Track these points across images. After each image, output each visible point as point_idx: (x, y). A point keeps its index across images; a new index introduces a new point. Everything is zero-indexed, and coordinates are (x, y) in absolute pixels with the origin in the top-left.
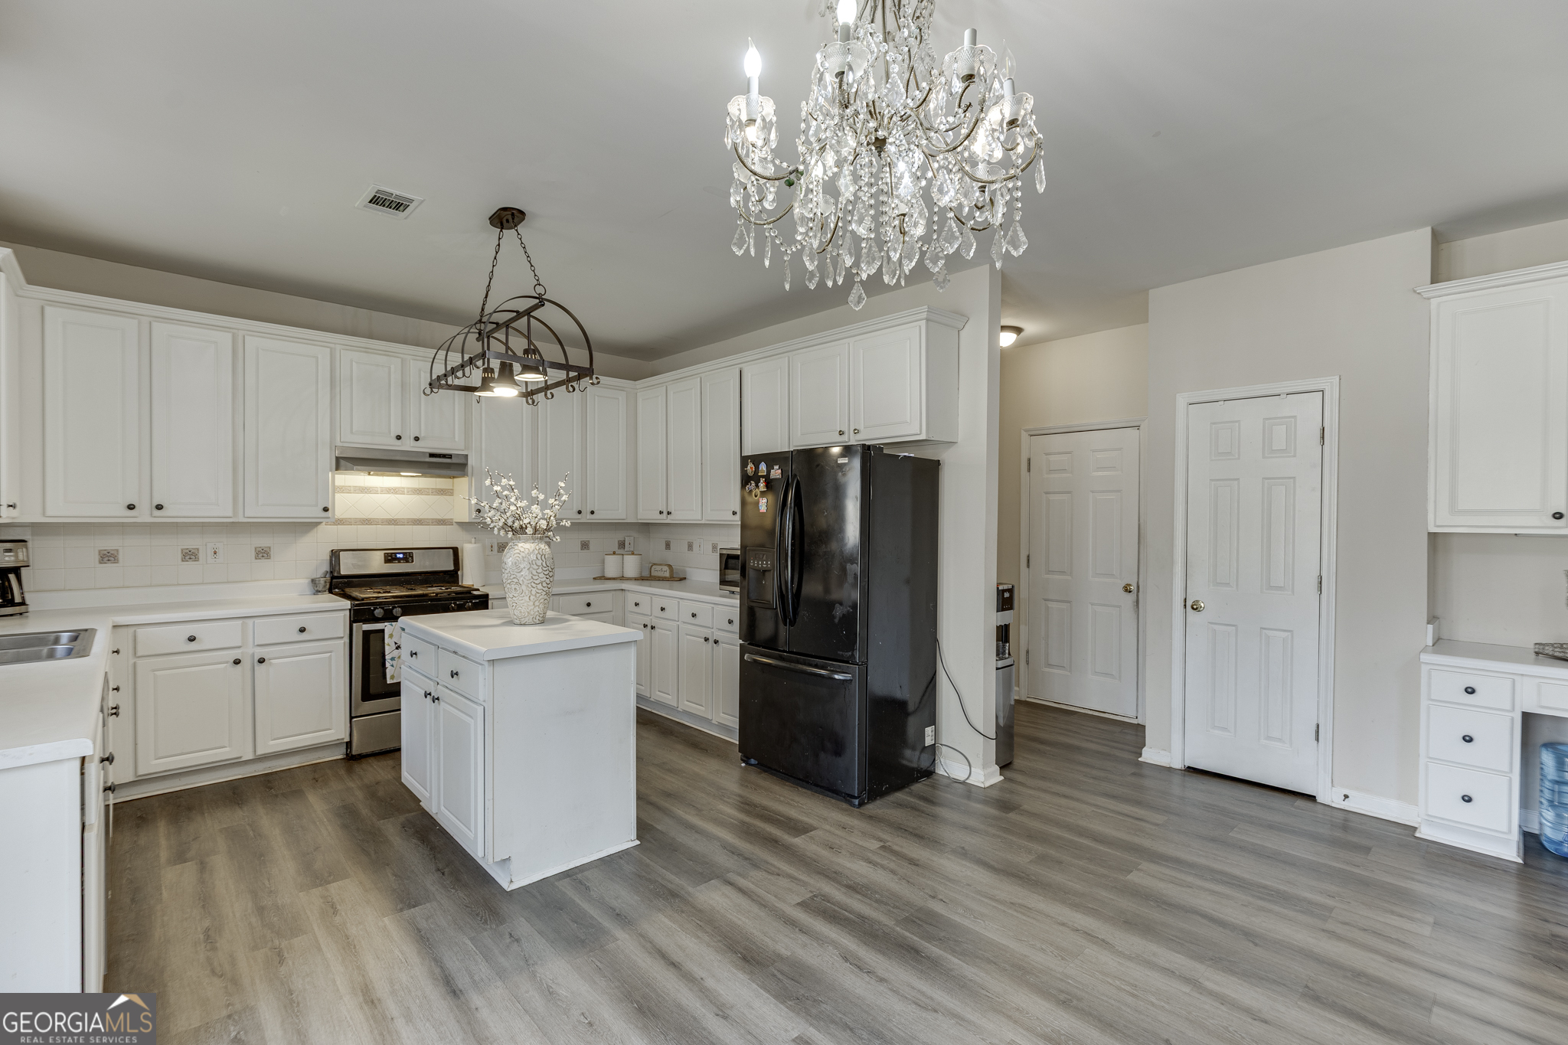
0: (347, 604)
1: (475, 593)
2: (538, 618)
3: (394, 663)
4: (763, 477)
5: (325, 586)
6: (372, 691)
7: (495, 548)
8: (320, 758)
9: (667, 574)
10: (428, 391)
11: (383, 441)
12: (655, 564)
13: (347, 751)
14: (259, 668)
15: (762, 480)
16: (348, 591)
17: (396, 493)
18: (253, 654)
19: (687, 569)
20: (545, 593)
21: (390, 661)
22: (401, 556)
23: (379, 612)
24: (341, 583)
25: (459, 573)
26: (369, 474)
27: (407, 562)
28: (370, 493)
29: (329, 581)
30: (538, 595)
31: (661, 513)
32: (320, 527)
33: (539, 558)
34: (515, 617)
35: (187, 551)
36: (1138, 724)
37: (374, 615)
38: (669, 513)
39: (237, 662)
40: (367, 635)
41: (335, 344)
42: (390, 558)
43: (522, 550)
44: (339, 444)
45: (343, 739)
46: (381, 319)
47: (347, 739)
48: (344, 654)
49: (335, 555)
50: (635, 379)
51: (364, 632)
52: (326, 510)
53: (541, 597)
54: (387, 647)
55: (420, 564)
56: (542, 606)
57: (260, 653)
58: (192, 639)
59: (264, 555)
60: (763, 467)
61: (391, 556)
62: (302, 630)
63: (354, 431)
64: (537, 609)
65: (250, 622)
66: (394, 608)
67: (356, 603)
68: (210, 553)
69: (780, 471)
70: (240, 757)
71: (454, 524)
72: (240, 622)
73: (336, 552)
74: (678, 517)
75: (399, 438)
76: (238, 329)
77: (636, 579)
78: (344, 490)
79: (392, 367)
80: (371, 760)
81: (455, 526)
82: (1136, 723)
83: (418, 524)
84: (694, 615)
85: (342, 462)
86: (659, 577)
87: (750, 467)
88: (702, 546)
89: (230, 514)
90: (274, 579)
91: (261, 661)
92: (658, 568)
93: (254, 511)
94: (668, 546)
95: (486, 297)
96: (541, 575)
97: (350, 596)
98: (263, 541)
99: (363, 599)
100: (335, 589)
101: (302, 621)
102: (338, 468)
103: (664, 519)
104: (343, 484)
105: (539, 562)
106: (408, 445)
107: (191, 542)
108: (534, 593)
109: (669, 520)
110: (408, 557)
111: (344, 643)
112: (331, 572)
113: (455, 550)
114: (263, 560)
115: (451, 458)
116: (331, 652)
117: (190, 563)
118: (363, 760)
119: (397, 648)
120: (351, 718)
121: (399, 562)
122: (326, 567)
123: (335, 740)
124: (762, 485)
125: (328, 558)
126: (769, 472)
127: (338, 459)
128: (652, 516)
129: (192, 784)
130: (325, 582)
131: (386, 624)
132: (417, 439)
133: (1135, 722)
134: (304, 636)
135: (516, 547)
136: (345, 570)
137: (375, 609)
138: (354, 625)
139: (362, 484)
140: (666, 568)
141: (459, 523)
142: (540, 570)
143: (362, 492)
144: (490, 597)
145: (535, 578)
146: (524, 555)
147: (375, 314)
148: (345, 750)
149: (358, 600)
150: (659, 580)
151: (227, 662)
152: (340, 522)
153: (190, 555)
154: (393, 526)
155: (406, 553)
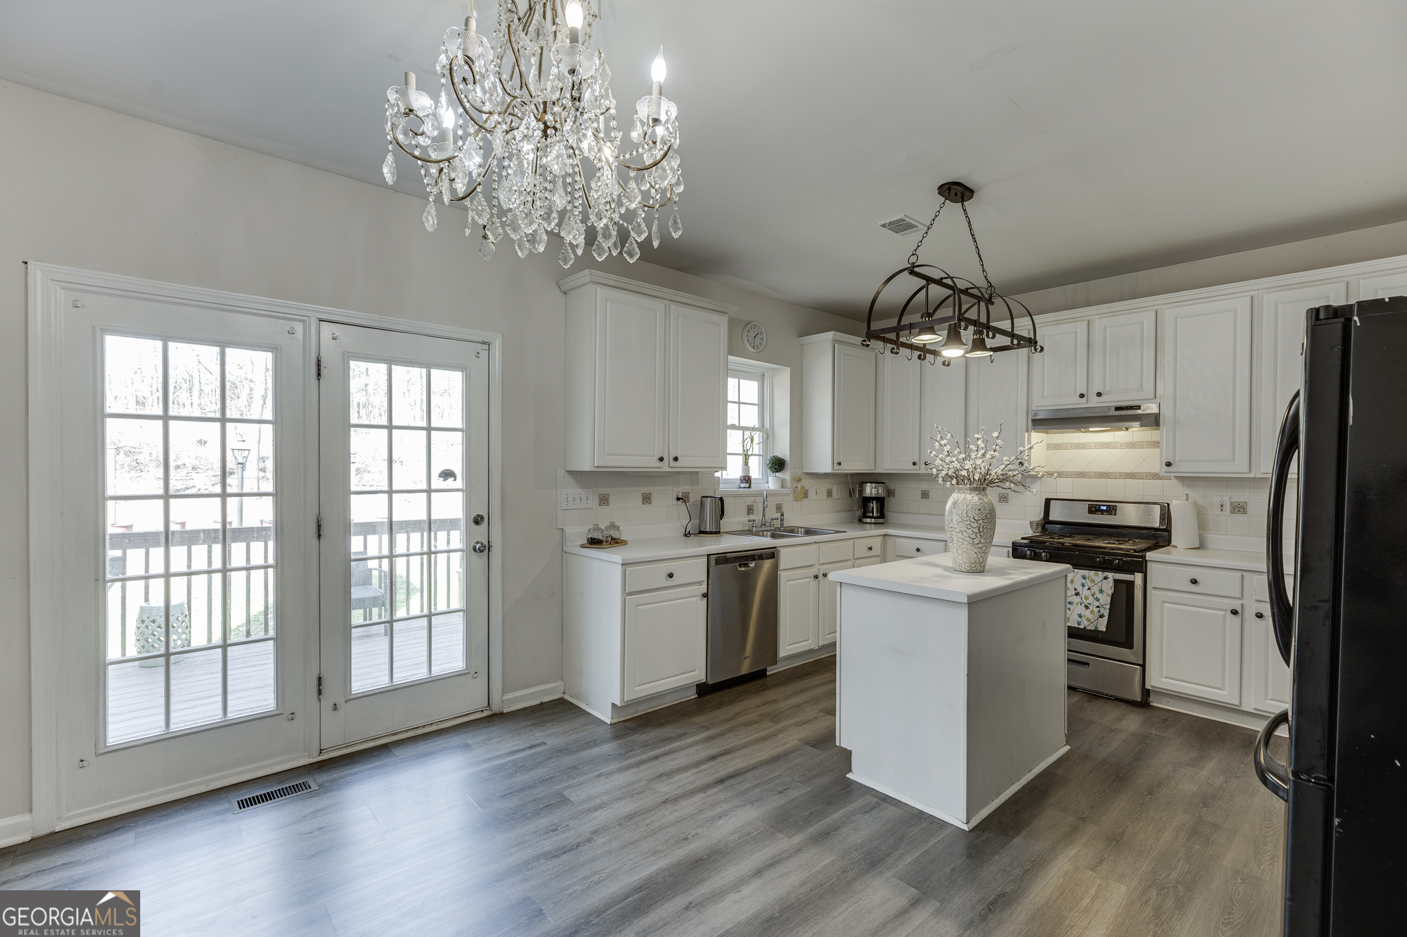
7: (1227, 508)
11: (1069, 401)
17: (1109, 448)
22: (1105, 508)
27: (1110, 514)
28: (1084, 448)
42: (1093, 509)
44: (1024, 408)
46: (1098, 285)
49: (1048, 503)
55: (1124, 518)
61: (1095, 507)
63: (1044, 396)
73: (1050, 500)
79: (1079, 332)
81: (1174, 481)
83: (1131, 478)
104: (1062, 442)
106: (1094, 402)
110: (1111, 510)
112: (1043, 518)
113: (1165, 507)
114: (1003, 504)
115: (1140, 409)
119: (1076, 595)
121: (1102, 514)
125: (1042, 507)
127: (1033, 420)
132: (1099, 394)
136: (1053, 516)
139: (1077, 441)
143: (1077, 448)
147: (1091, 283)
154: (1106, 479)
155: (1110, 506)
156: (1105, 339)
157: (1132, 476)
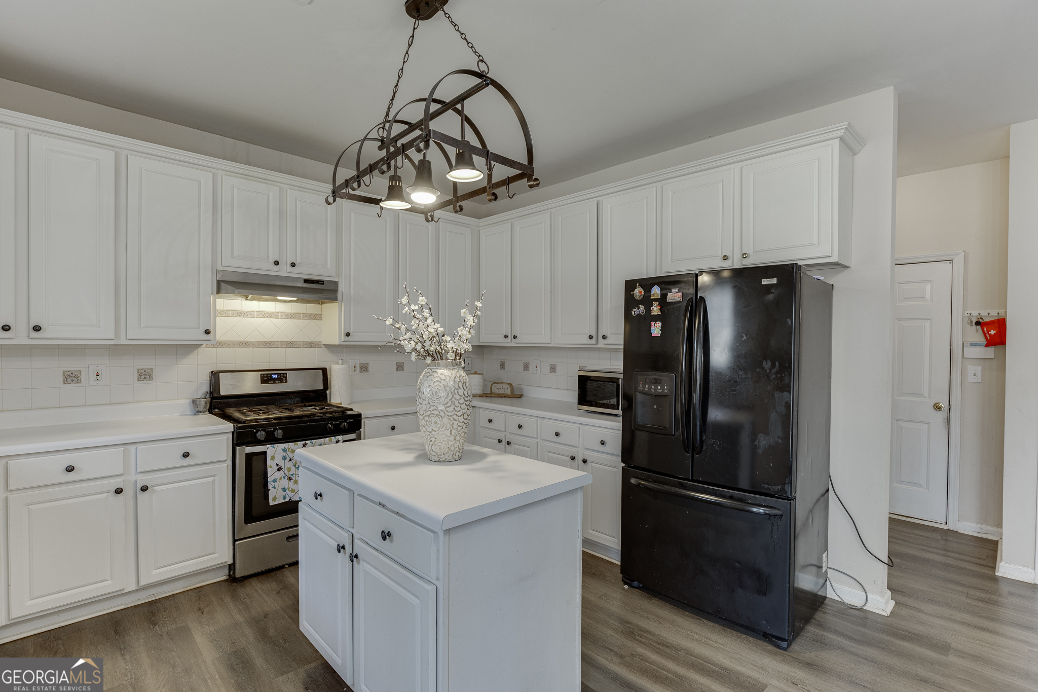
0: (229, 426)
1: (349, 412)
2: (458, 454)
3: (276, 484)
4: (656, 300)
5: (205, 407)
6: (255, 511)
7: (358, 368)
8: (203, 581)
9: (508, 392)
10: (331, 199)
11: (263, 267)
12: (495, 383)
13: (229, 572)
14: (142, 496)
15: (655, 304)
16: (229, 411)
17: (271, 317)
18: (136, 481)
19: (524, 387)
20: (465, 426)
21: (272, 483)
22: (276, 376)
23: (261, 435)
24: (220, 403)
25: (328, 392)
26: (246, 299)
27: (282, 382)
28: (247, 316)
29: (209, 401)
30: (459, 428)
31: (506, 337)
32: (200, 349)
33: (461, 387)
34: (433, 453)
35: (69, 373)
36: (949, 530)
37: (256, 437)
38: (515, 337)
39: (119, 491)
40: (249, 457)
41: (217, 169)
42: (266, 379)
43: (443, 377)
44: (220, 268)
45: (227, 562)
47: (231, 562)
48: (227, 477)
49: (215, 376)
50: (479, 218)
51: (247, 454)
52: (207, 332)
53: (463, 430)
54: (269, 470)
55: (294, 384)
56: (462, 441)
57: (142, 480)
58: (70, 469)
59: (146, 376)
60: (656, 291)
61: (267, 377)
62: (186, 455)
63: (234, 256)
64: (457, 444)
65: (132, 448)
66: (275, 429)
67: (239, 425)
68: (93, 375)
69: (680, 294)
70: (123, 590)
71: (322, 346)
72: (121, 449)
73: (215, 373)
74: (523, 340)
75: (277, 263)
76: (121, 148)
77: (480, 396)
78: (225, 313)
79: (271, 194)
80: (254, 582)
81: (323, 348)
82: (947, 528)
83: (291, 347)
84: (557, 434)
85: (223, 285)
86: (500, 394)
87: (638, 292)
88: (539, 367)
89: (112, 336)
90: (156, 400)
91: (144, 489)
92: (499, 386)
93: (136, 334)
94: (502, 366)
95: (392, 100)
96: (463, 406)
97: (231, 416)
98: (145, 363)
99: (244, 422)
100: (215, 409)
101: (186, 445)
102: (218, 292)
103: (510, 342)
105: (461, 392)
106: (284, 271)
107: (72, 365)
108: (455, 426)
109: (514, 343)
110: (282, 377)
111: (228, 466)
112: (211, 393)
113: (324, 371)
114: (145, 382)
115: (323, 284)
116: (214, 476)
117: (73, 385)
118: (246, 582)
119: (278, 470)
120: (234, 541)
121: (274, 383)
122: (205, 388)
123: (219, 564)
124: (656, 309)
125: (209, 379)
126: (664, 296)
127: (219, 282)
128: (499, 340)
129: (72, 619)
130: (206, 403)
131: (268, 446)
132: (293, 265)
133: (945, 527)
134: (188, 461)
135: (435, 375)
136: (226, 389)
137: (257, 432)
138: (238, 448)
139: (239, 308)
140: (507, 386)
141: (326, 346)
142: (462, 401)
143: (240, 316)
144: (362, 417)
145: (456, 409)
146: (445, 384)
148: (228, 572)
149: (240, 423)
150: (502, 397)
151: (108, 492)
152: (220, 344)
153: (71, 378)
154: (268, 348)
155: (280, 374)
156: (296, 211)
157: (291, 344)
